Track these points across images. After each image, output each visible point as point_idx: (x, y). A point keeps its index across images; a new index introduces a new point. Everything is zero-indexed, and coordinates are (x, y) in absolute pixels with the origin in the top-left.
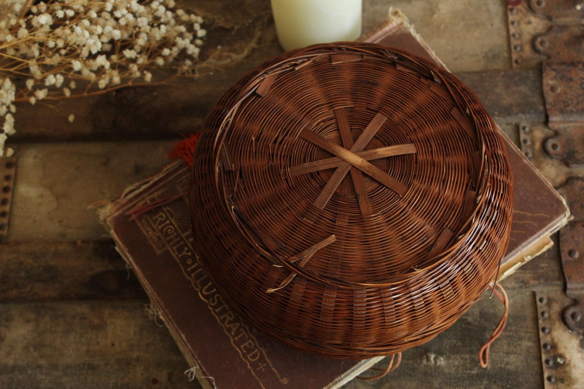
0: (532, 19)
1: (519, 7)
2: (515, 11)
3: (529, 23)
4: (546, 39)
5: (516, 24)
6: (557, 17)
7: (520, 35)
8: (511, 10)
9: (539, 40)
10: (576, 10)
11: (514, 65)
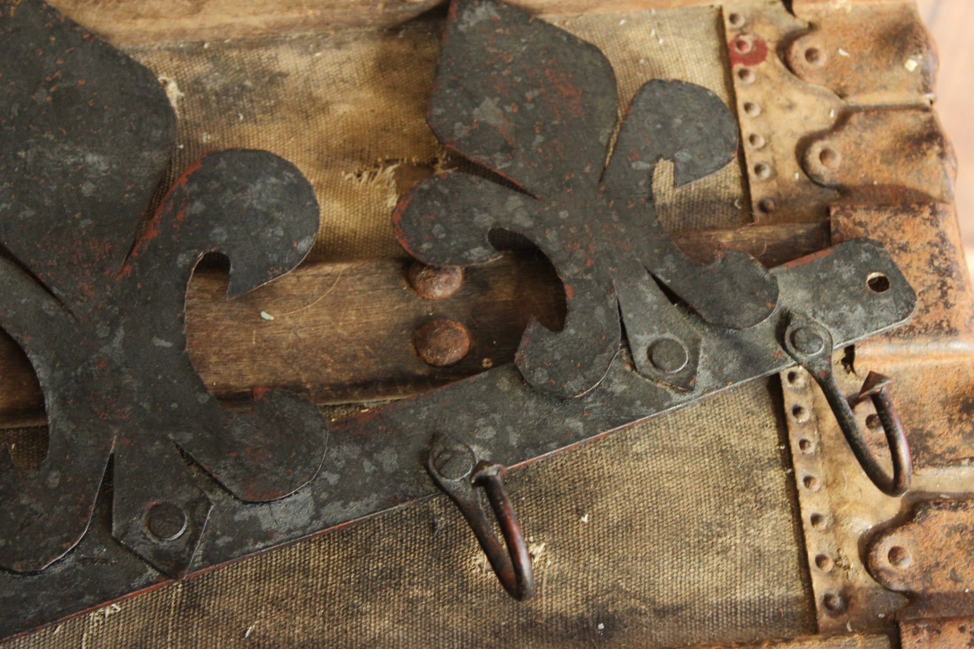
0: (797, 96)
1: (762, 65)
2: (751, 78)
3: (791, 107)
4: (835, 144)
5: (755, 112)
6: (860, 91)
7: (769, 138)
8: (743, 74)
9: (817, 148)
10: (908, 72)
11: (757, 214)
